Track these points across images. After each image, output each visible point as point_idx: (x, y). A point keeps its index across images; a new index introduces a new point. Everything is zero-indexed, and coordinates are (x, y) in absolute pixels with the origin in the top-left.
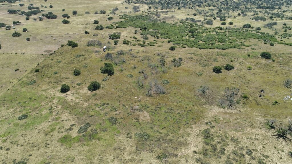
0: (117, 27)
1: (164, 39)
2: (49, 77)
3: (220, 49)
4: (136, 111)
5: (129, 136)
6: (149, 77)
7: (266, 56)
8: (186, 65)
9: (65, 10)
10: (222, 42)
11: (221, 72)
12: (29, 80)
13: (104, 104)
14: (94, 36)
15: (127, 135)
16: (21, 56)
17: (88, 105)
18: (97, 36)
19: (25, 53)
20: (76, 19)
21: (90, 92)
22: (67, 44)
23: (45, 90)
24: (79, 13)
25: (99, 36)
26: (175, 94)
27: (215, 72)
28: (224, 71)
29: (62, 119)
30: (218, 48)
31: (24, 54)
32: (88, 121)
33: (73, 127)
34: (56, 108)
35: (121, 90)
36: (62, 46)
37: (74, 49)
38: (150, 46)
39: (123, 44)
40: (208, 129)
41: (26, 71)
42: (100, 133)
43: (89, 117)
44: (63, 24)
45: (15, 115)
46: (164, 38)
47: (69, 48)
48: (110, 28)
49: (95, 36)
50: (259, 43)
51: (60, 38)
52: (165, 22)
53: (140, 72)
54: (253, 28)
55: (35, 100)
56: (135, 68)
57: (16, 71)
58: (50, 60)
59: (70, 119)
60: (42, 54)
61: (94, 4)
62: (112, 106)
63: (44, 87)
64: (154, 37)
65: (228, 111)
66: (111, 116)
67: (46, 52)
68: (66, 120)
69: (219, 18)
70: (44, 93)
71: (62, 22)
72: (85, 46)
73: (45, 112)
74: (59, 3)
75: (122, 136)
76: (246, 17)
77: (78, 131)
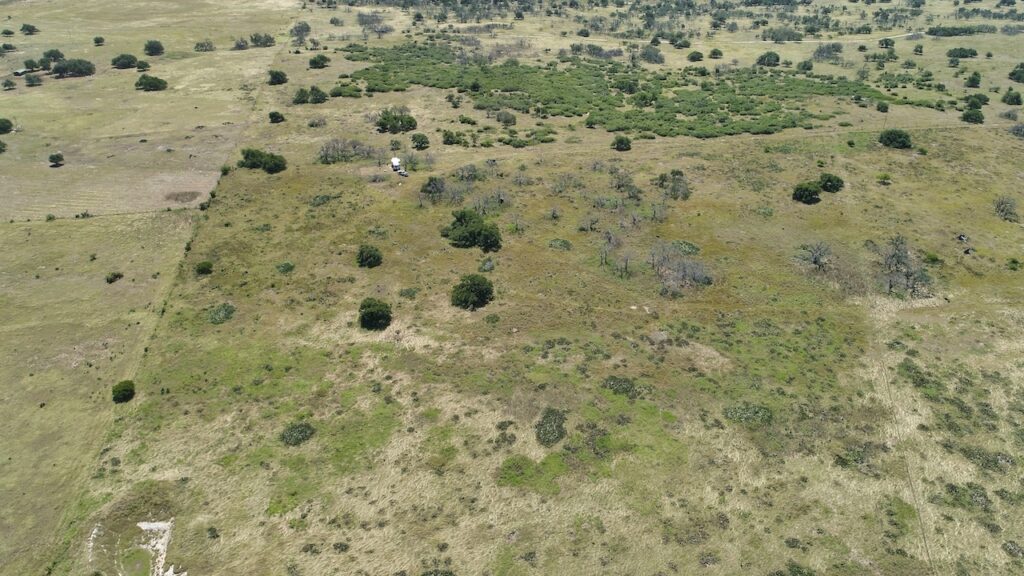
0: (371, 90)
1: (563, 117)
2: (273, 286)
3: (758, 133)
4: (667, 347)
5: (710, 421)
6: (625, 240)
7: (900, 140)
8: (705, 189)
9: (106, 40)
10: (744, 112)
11: (818, 200)
12: (200, 307)
13: (551, 344)
14: (312, 126)
15: (704, 420)
16: (81, 227)
17: (499, 355)
18: (325, 124)
19: (89, 213)
20: (181, 73)
21: (467, 313)
22: (242, 165)
23: (301, 331)
24: (170, 50)
25: (332, 124)
26: (741, 278)
27: (804, 202)
28: (823, 195)
29: (448, 415)
30: (752, 130)
31: (85, 215)
32: (544, 405)
33: (510, 430)
34: (395, 382)
35: (570, 292)
36: (225, 172)
37: (279, 179)
38: (542, 142)
39: (445, 143)
40: (906, 359)
41: (154, 277)
42: (617, 433)
43: (536, 390)
44: (142, 93)
45: (261, 433)
46: (562, 114)
47: (255, 176)
48: (351, 96)
49: (316, 126)
50: (844, 106)
51: (185, 146)
52: (515, 63)
53: (582, 229)
54: (788, 64)
55: (287, 369)
56: (555, 217)
57: (110, 281)
58: (220, 226)
59: (476, 406)
60: (169, 210)
61: (195, 13)
62: (581, 344)
63: (286, 321)
64: (528, 112)
65: (919, 303)
66: (606, 376)
67: (176, 200)
68: (468, 415)
69: (667, 42)
70: (303, 342)
71: (137, 84)
72: (314, 163)
73: (366, 403)
74: (43, 14)
75: (687, 426)
76: (739, 33)
77: (538, 438)
